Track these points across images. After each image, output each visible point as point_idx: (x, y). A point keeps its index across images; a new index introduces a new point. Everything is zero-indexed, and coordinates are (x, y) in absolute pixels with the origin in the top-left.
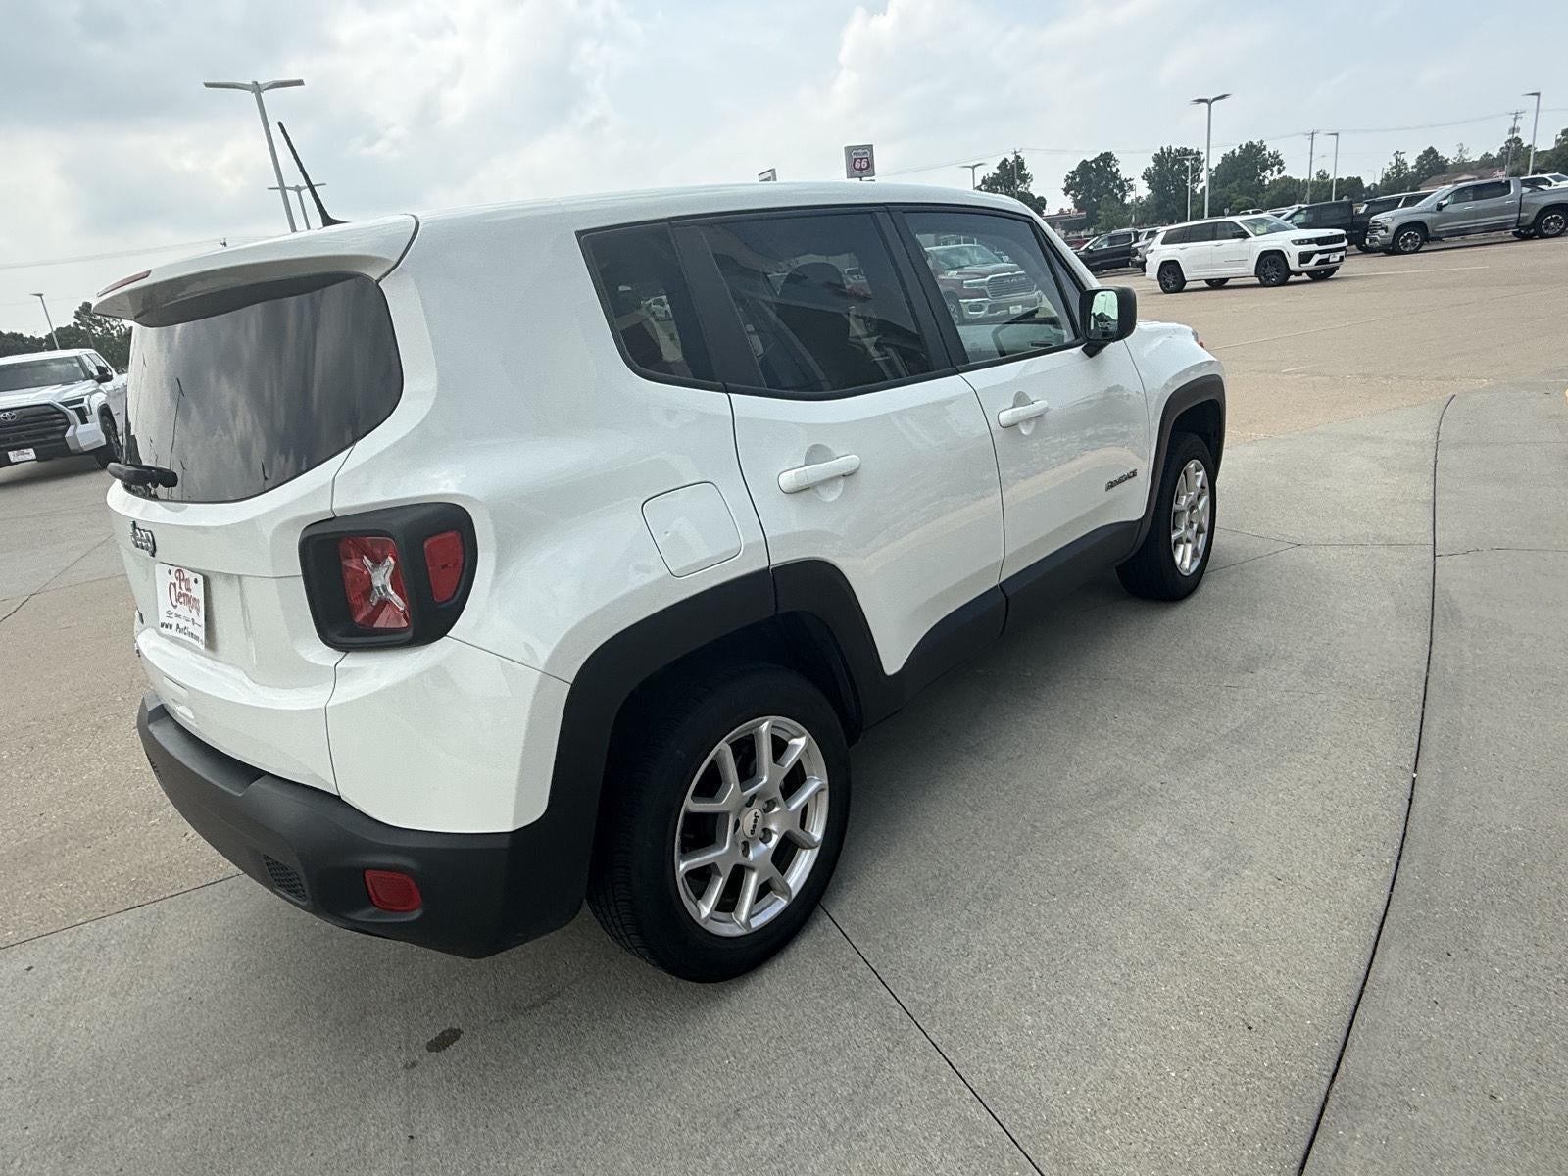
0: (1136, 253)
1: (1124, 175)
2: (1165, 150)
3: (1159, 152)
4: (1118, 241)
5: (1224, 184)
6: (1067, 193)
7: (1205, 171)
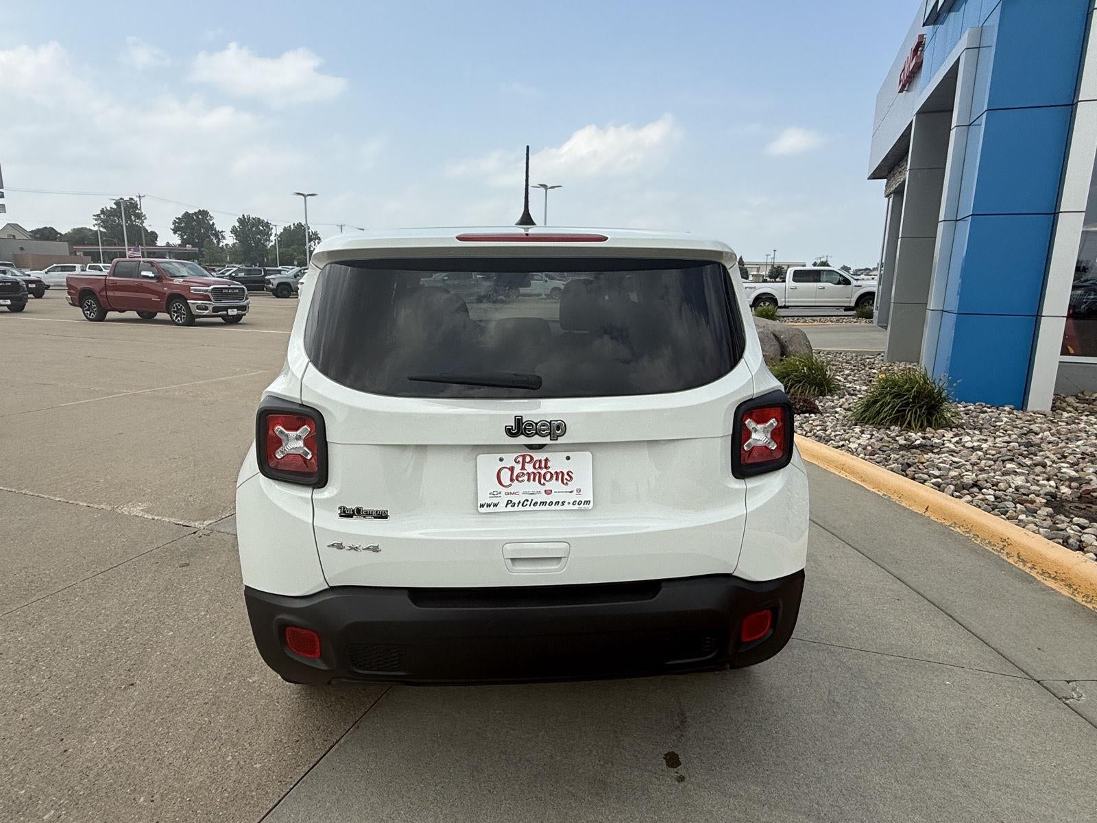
0: (270, 283)
1: (218, 228)
2: (246, 217)
3: (241, 217)
4: (252, 273)
5: (288, 246)
6: (175, 233)
7: (273, 235)
